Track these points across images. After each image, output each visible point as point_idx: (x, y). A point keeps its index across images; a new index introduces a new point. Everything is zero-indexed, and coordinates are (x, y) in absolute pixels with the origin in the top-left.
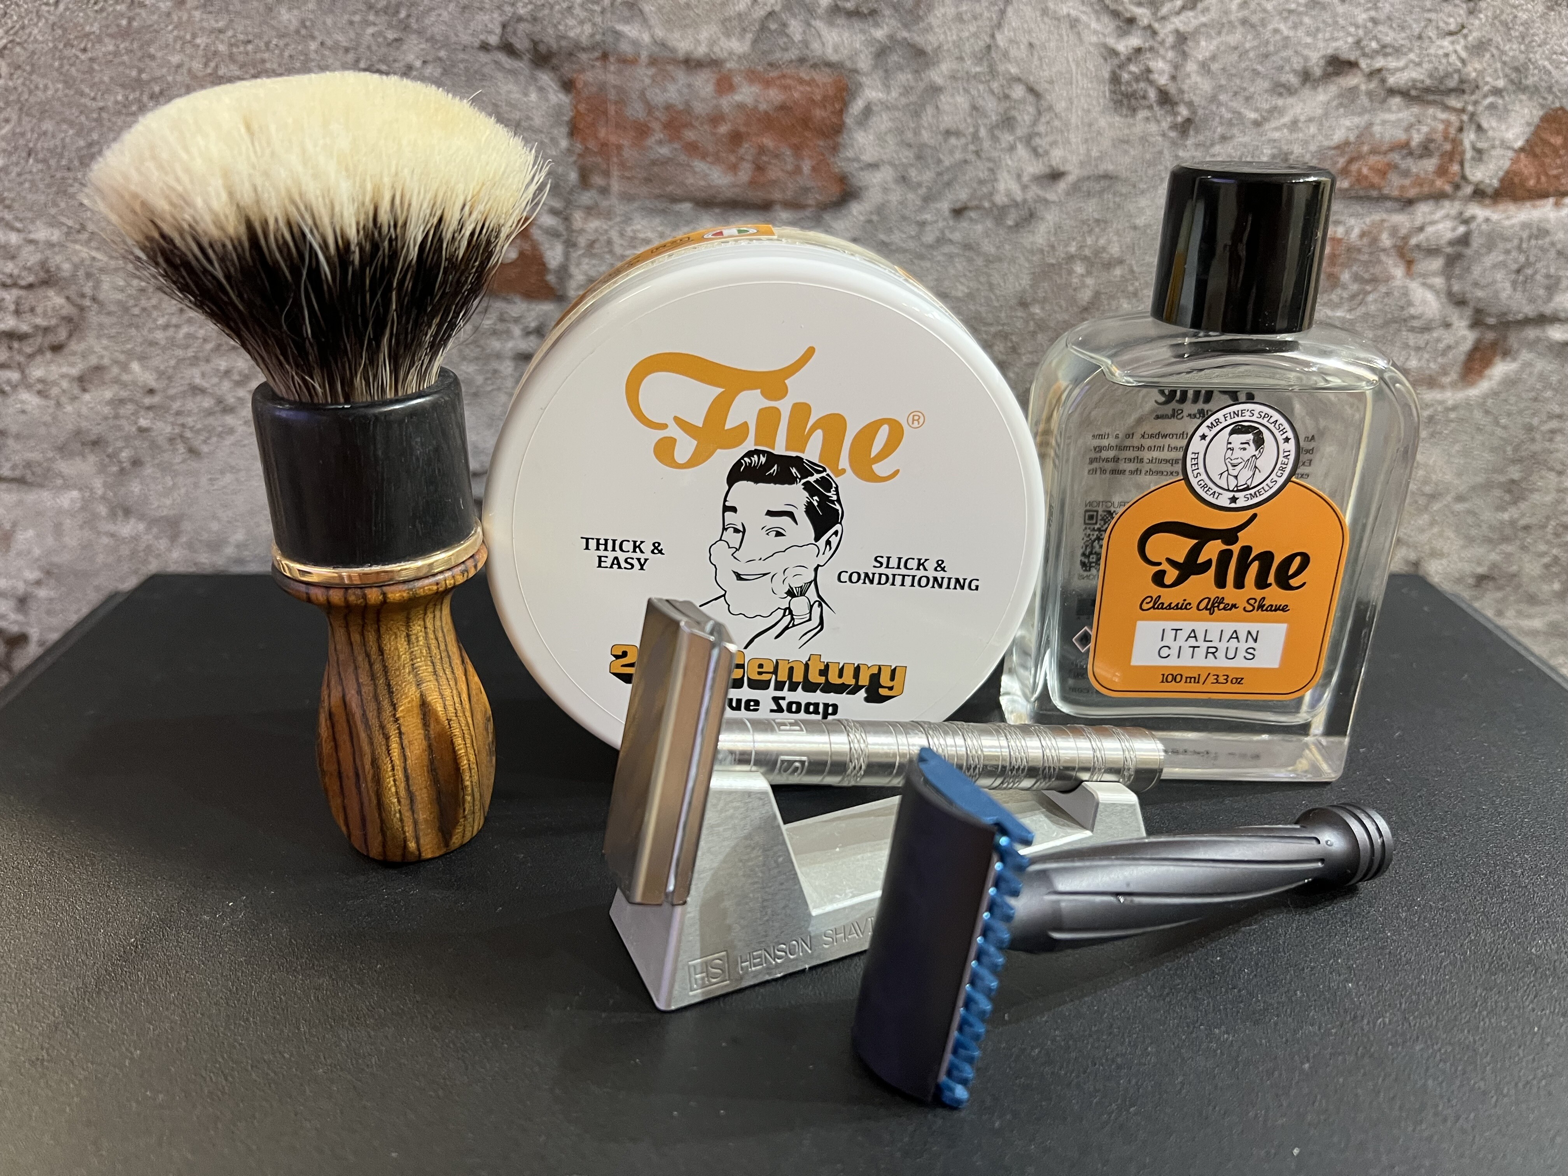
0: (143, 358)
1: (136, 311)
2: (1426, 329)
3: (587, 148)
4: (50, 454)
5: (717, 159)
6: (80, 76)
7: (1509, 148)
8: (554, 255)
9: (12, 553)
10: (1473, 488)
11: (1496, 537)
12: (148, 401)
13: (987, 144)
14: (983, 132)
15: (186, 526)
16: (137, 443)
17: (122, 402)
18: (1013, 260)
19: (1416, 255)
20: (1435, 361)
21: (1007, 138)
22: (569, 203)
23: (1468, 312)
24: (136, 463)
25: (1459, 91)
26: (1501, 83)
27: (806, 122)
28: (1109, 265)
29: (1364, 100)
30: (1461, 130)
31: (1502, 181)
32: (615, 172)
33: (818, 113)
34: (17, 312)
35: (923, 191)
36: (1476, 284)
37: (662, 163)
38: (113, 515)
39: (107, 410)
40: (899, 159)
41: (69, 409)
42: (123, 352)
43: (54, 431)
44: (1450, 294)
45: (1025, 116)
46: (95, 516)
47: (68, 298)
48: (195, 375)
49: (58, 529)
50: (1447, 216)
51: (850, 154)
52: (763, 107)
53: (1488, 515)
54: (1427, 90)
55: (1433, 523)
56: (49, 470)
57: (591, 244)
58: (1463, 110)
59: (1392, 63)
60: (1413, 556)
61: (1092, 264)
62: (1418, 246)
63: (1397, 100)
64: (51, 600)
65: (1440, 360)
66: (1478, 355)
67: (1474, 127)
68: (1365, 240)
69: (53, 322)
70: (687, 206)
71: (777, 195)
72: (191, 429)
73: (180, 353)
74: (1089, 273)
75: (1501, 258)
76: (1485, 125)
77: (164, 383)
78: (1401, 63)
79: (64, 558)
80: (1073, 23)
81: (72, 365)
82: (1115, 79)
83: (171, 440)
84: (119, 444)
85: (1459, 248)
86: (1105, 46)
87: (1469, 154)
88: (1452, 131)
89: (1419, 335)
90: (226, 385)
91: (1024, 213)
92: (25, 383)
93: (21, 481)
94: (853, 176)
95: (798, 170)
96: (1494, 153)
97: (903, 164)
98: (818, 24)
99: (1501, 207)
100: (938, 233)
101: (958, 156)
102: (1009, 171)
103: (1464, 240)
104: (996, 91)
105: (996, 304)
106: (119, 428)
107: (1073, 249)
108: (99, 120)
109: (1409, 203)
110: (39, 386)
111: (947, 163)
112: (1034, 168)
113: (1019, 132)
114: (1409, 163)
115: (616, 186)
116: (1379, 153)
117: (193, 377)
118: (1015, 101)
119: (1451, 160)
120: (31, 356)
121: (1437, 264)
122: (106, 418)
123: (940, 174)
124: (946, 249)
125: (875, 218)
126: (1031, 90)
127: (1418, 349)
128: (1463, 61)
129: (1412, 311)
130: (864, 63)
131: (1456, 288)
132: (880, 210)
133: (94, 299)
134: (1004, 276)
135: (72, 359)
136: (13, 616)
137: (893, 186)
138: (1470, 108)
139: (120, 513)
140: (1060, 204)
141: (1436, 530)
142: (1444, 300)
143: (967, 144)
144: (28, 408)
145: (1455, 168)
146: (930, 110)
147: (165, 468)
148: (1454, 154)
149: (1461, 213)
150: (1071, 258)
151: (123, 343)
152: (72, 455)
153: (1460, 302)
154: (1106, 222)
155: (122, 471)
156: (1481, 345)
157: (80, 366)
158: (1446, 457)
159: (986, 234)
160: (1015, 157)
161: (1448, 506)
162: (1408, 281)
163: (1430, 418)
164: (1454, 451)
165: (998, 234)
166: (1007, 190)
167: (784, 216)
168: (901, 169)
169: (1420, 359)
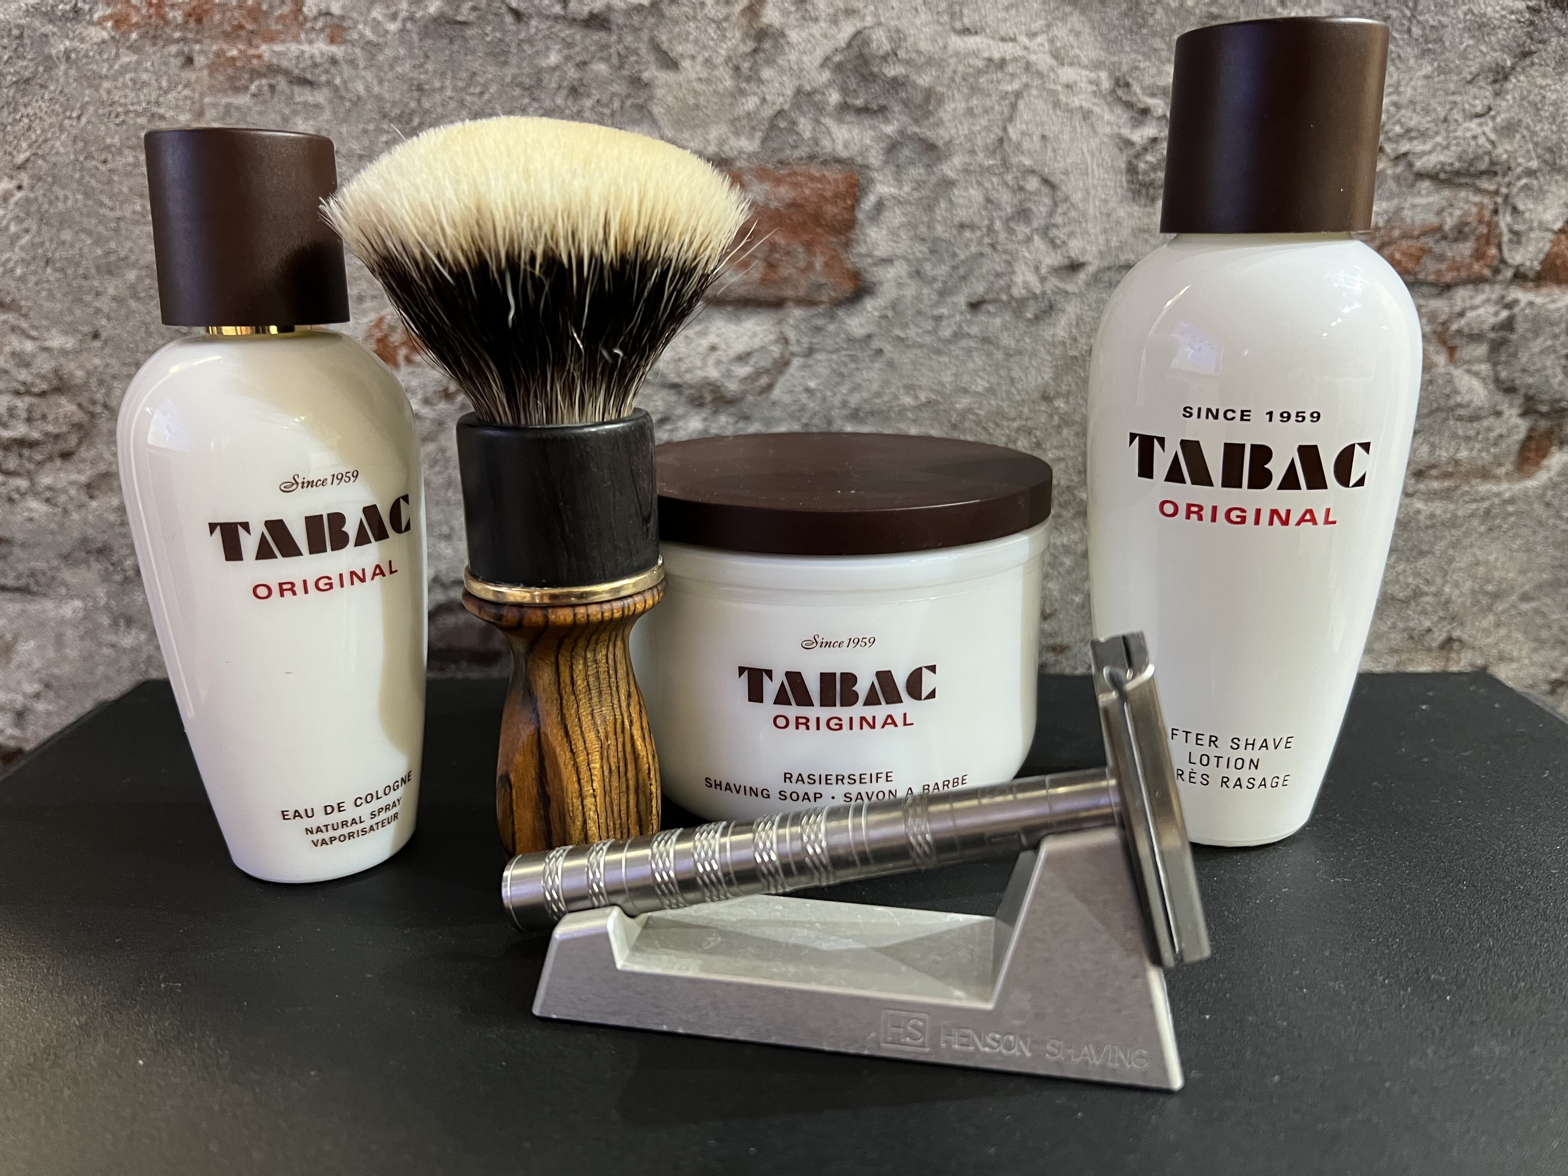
2: (1475, 418)
4: (55, 563)
6: (100, 186)
7: (1548, 230)
9: (12, 666)
10: (1539, 587)
13: (1002, 236)
14: (998, 225)
18: (1034, 354)
19: (1457, 341)
20: (1488, 451)
21: (1022, 230)
23: (1519, 400)
25: (1491, 173)
26: (1534, 164)
27: (817, 218)
29: (1391, 184)
30: (1496, 212)
31: (1542, 263)
33: (830, 210)
34: (29, 420)
35: (938, 285)
36: (1524, 371)
38: (115, 624)
39: (113, 517)
40: (914, 253)
41: (75, 516)
43: (60, 539)
44: (1497, 381)
45: (1041, 208)
46: (98, 626)
47: (80, 405)
49: (59, 641)
50: (1488, 300)
51: (863, 250)
52: (774, 204)
53: (1558, 615)
54: (1458, 173)
55: (1498, 625)
56: (53, 578)
58: (1496, 193)
59: (1418, 147)
60: (1480, 662)
62: (1459, 332)
63: (1426, 184)
64: (50, 715)
65: (1492, 450)
66: (1533, 445)
67: (1509, 209)
69: (65, 429)
71: (789, 293)
75: (1549, 343)
76: (1521, 207)
78: (1428, 147)
79: (65, 670)
80: (1087, 115)
81: (80, 472)
82: (1132, 169)
84: (124, 552)
85: (1502, 333)
86: (1120, 136)
87: (1506, 237)
88: (1487, 214)
89: (1469, 425)
91: (1044, 305)
92: (33, 491)
93: (24, 590)
94: (866, 271)
95: (810, 266)
96: (1532, 235)
97: (918, 260)
98: (828, 121)
99: (1544, 290)
100: (955, 328)
101: (974, 249)
102: (1026, 264)
103: (1508, 325)
104: (1010, 184)
105: (1018, 398)
106: (125, 535)
108: (117, 230)
109: (1447, 287)
110: (48, 494)
111: (962, 255)
112: (1051, 259)
113: (1035, 224)
114: (1443, 247)
116: (1412, 237)
118: (1031, 193)
119: (1488, 243)
120: (40, 464)
121: (1481, 350)
122: (112, 526)
123: (955, 268)
124: (964, 343)
125: (890, 314)
126: (1046, 181)
127: (1468, 439)
128: (1493, 143)
129: (1459, 399)
130: (875, 158)
131: (1503, 374)
132: (894, 305)
133: (105, 406)
134: (1026, 370)
135: (81, 466)
136: (10, 731)
137: (909, 281)
138: (1504, 190)
139: (122, 623)
140: (1080, 295)
141: (1503, 631)
142: (1492, 386)
143: (982, 237)
144: (35, 515)
145: (1493, 251)
146: (943, 204)
148: (1491, 237)
149: (1503, 297)
152: (76, 563)
153: (1509, 390)
155: (126, 580)
156: (1535, 434)
157: (88, 473)
158: (1508, 553)
159: (1005, 327)
160: (1032, 249)
161: (1514, 606)
162: (1451, 369)
163: (1488, 512)
164: (1515, 547)
165: (1017, 327)
166: (1025, 283)
167: (797, 313)
168: (915, 263)
169: (1471, 450)
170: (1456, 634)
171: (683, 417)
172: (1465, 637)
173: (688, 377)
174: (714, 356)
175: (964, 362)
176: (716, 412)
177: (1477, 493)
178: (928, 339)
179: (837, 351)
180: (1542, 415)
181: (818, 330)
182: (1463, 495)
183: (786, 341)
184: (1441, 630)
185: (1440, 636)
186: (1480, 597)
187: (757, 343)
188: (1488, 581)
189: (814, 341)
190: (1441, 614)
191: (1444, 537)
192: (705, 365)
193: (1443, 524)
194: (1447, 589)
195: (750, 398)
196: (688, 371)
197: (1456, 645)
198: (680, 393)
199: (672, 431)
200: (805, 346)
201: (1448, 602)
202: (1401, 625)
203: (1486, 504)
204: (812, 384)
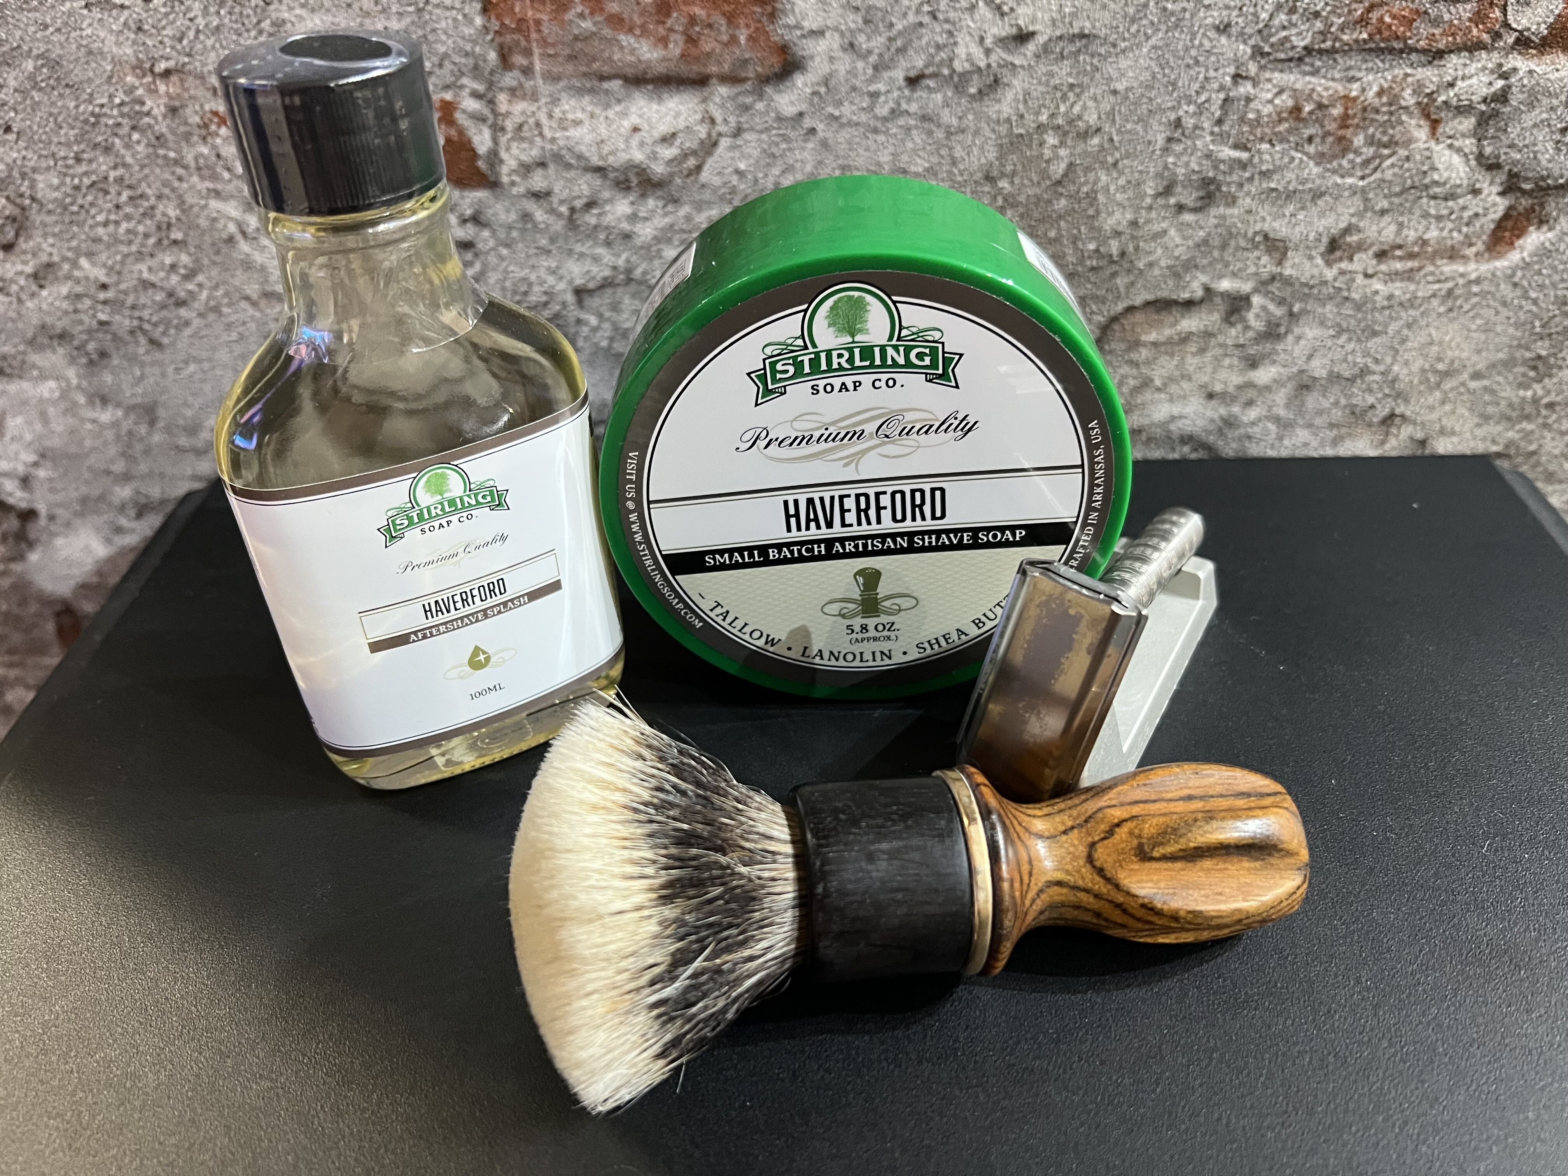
0: (90, 255)
1: (75, 208)
2: (1450, 196)
3: (503, 24)
4: (22, 348)
5: (645, 32)
8: (482, 141)
10: (1493, 366)
11: (1514, 414)
12: (102, 296)
15: (161, 412)
16: (100, 335)
17: (78, 297)
18: (977, 133)
19: (1443, 114)
20: (1460, 231)
22: (491, 85)
23: (1501, 177)
24: (103, 354)
28: (1084, 135)
31: (1550, 27)
32: (536, 51)
35: (873, 59)
36: (1512, 146)
37: (586, 38)
38: (91, 403)
39: (65, 305)
40: (846, 24)
41: (30, 304)
42: (69, 249)
43: (20, 325)
44: (1480, 156)
46: (75, 404)
47: (8, 198)
48: (142, 269)
49: (44, 417)
50: (1484, 68)
53: (1508, 393)
55: (1443, 402)
56: (23, 362)
57: (520, 127)
60: (1420, 435)
61: (1066, 134)
62: (1446, 104)
64: (50, 480)
65: (1465, 229)
66: (1509, 224)
68: (1385, 99)
70: (615, 85)
71: (713, 69)
72: (149, 321)
73: (125, 249)
74: (1062, 143)
75: (1545, 116)
77: (114, 278)
79: (54, 442)
81: (25, 263)
83: (132, 332)
84: (84, 337)
85: (1493, 105)
89: (1443, 204)
90: (174, 279)
91: (989, 79)
94: (795, 45)
95: (734, 40)
97: (852, 31)
99: (1547, 58)
100: (891, 104)
101: (912, 18)
102: (970, 33)
103: (1502, 97)
105: (960, 179)
106: (81, 322)
107: (1043, 118)
109: (1440, 54)
111: (899, 26)
112: (998, 29)
114: (1440, 10)
115: (538, 66)
117: (141, 272)
119: (1492, 5)
121: (1468, 123)
122: (66, 313)
123: (891, 39)
124: (901, 121)
125: (823, 90)
127: (1439, 218)
129: (1436, 177)
131: (1488, 150)
132: (826, 82)
133: (33, 199)
134: (968, 149)
135: (23, 257)
136: (19, 494)
137: (841, 55)
139: (98, 401)
140: (1029, 68)
141: (1448, 407)
142: (1473, 163)
145: (1497, 13)
147: (133, 359)
150: (1041, 128)
151: (68, 241)
152: (41, 348)
153: (1492, 166)
154: (1081, 85)
155: (91, 362)
156: (1514, 213)
157: (31, 264)
158: (1465, 333)
159: (946, 104)
160: (977, 17)
161: (1463, 384)
162: (1432, 144)
163: (1450, 292)
164: (1474, 327)
165: (959, 104)
166: (969, 54)
167: (724, 90)
168: (848, 34)
169: (1442, 229)
170: (1398, 411)
171: (610, 201)
172: (1408, 413)
173: (611, 159)
174: (637, 137)
175: (903, 141)
176: (643, 196)
177: (1442, 273)
178: (864, 118)
179: (767, 130)
180: (1524, 192)
181: (746, 108)
182: (1425, 276)
183: (713, 121)
184: (1384, 407)
185: (1382, 412)
186: (1430, 375)
187: (681, 124)
188: (1439, 359)
189: (743, 120)
190: (1387, 391)
191: (1399, 318)
192: (628, 147)
193: (1401, 304)
194: (1396, 368)
195: (678, 181)
196: (612, 153)
197: (1397, 421)
198: (605, 177)
199: (600, 214)
200: (733, 125)
201: (1394, 381)
202: (1343, 401)
203: (1450, 285)
204: (742, 166)
